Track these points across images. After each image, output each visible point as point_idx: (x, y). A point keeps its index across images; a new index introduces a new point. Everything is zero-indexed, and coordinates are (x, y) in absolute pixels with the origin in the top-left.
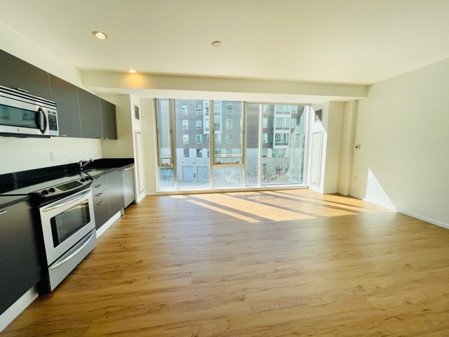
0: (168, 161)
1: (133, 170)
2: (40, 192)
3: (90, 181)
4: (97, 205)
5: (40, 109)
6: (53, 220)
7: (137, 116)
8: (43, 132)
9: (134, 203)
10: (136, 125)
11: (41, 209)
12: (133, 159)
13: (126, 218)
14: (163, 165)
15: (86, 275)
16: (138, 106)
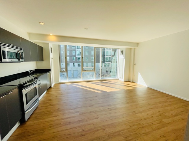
0: (64, 70)
1: (50, 73)
2: (22, 84)
3: (37, 79)
4: (39, 88)
5: (18, 52)
6: (26, 94)
7: (52, 52)
8: (19, 60)
9: (50, 87)
10: (51, 55)
11: (23, 90)
12: (50, 69)
13: (48, 93)
14: (62, 71)
15: (38, 115)
16: (52, 47)
